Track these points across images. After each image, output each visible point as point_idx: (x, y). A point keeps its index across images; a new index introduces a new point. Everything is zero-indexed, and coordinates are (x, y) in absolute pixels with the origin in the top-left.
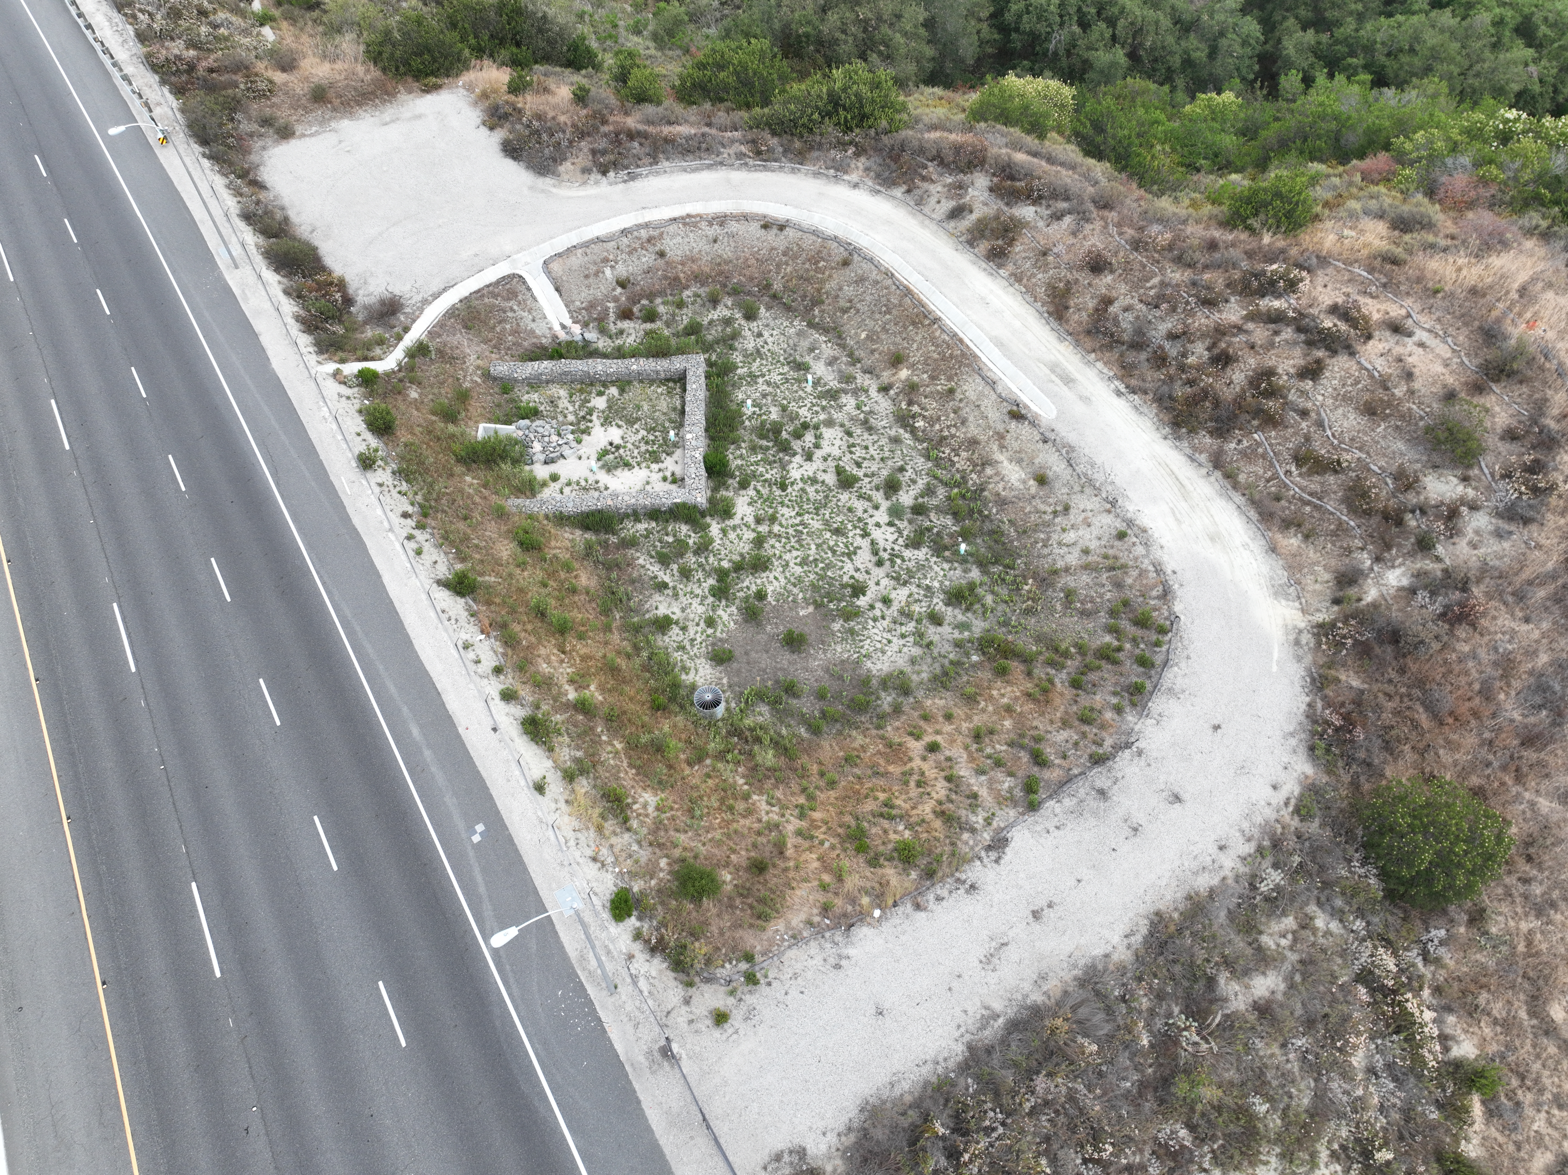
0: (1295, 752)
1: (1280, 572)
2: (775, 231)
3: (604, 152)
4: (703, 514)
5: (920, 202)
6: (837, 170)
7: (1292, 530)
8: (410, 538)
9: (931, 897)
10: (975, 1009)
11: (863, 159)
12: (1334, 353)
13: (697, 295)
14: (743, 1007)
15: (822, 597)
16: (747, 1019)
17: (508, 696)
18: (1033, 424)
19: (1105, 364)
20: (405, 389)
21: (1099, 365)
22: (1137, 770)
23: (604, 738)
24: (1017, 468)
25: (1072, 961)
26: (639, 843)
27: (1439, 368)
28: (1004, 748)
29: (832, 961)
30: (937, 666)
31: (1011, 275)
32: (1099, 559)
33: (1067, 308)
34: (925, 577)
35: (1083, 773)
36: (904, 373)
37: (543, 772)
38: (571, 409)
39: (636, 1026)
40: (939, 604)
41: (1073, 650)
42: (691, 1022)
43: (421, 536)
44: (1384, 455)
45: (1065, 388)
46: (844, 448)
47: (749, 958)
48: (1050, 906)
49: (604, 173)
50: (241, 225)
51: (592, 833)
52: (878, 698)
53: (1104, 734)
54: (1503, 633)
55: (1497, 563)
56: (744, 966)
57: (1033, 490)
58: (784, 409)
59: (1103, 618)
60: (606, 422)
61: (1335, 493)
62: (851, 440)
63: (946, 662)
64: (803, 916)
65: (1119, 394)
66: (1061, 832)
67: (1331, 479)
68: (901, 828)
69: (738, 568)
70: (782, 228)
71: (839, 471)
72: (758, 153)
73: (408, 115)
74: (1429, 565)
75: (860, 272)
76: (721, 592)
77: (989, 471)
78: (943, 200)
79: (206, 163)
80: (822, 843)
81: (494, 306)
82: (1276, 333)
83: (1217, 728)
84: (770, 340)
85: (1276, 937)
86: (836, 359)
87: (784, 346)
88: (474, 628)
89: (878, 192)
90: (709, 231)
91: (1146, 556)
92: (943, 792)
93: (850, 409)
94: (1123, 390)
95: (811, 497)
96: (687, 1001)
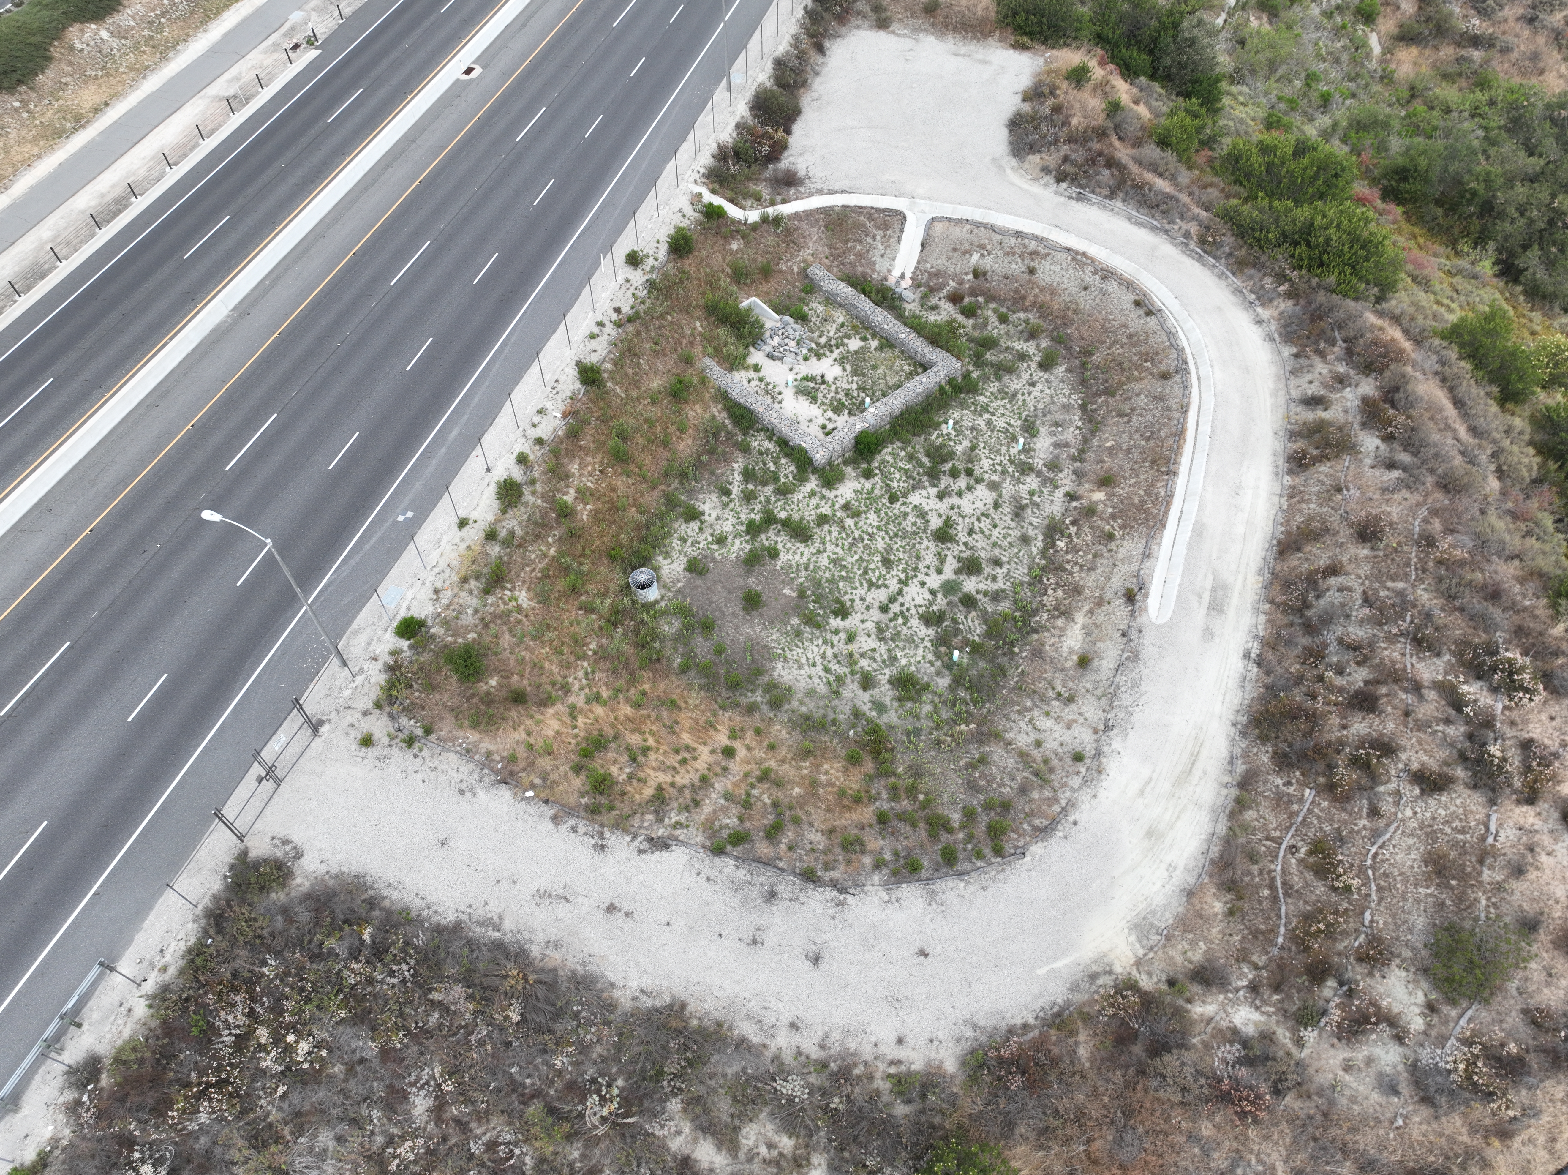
0: (958, 1040)
1: (1168, 915)
2: (1141, 312)
3: (1074, 163)
4: (815, 471)
5: (1295, 372)
6: (1258, 298)
7: (1229, 897)
8: (601, 324)
9: (571, 822)
10: (493, 910)
11: (1290, 303)
12: (1474, 784)
13: (1027, 322)
14: (387, 751)
15: (813, 593)
16: (378, 759)
17: (522, 459)
18: (1133, 614)
19: (1269, 621)
20: (733, 238)
21: (1263, 618)
22: (819, 911)
23: (550, 540)
24: (1080, 638)
25: (587, 959)
26: (476, 611)
27: (1560, 892)
28: (767, 801)
29: (464, 786)
30: (821, 712)
31: (1293, 487)
32: (1039, 759)
33: (1299, 549)
34: (903, 649)
35: (782, 870)
36: (1099, 496)
37: (479, 519)
38: (831, 334)
39: (327, 695)
40: (884, 676)
41: (921, 797)
42: (352, 725)
43: (609, 329)
44: (1394, 916)
45: (1203, 611)
46: (979, 512)
47: (428, 731)
48: (627, 915)
49: (1059, 180)
50: (769, 67)
51: (456, 578)
52: (753, 691)
53: (842, 867)
54: (1259, 1161)
55: (1343, 1101)
56: (419, 732)
57: (1069, 664)
58: (973, 448)
59: (977, 801)
60: (841, 361)
61: (1306, 902)
62: (991, 511)
63: (831, 716)
64: (492, 747)
65: (1246, 655)
66: (706, 885)
67: (1320, 889)
68: (627, 770)
69: (786, 524)
70: (1149, 313)
71: (948, 524)
72: (1202, 241)
73: (980, 56)
74: (1283, 1035)
75: (1167, 391)
76: (753, 530)
77: (1060, 622)
78: (1316, 383)
79: (800, 13)
80: (575, 727)
81: (864, 225)
82: (1448, 721)
83: (923, 954)
84: (1035, 394)
85: (761, 1139)
86: (1067, 445)
87: (1040, 406)
88: (561, 407)
89: (1272, 340)
90: (1089, 278)
91: (1073, 790)
92: (686, 781)
93: (1024, 490)
94: (1253, 655)
95: (904, 524)
96: (365, 714)
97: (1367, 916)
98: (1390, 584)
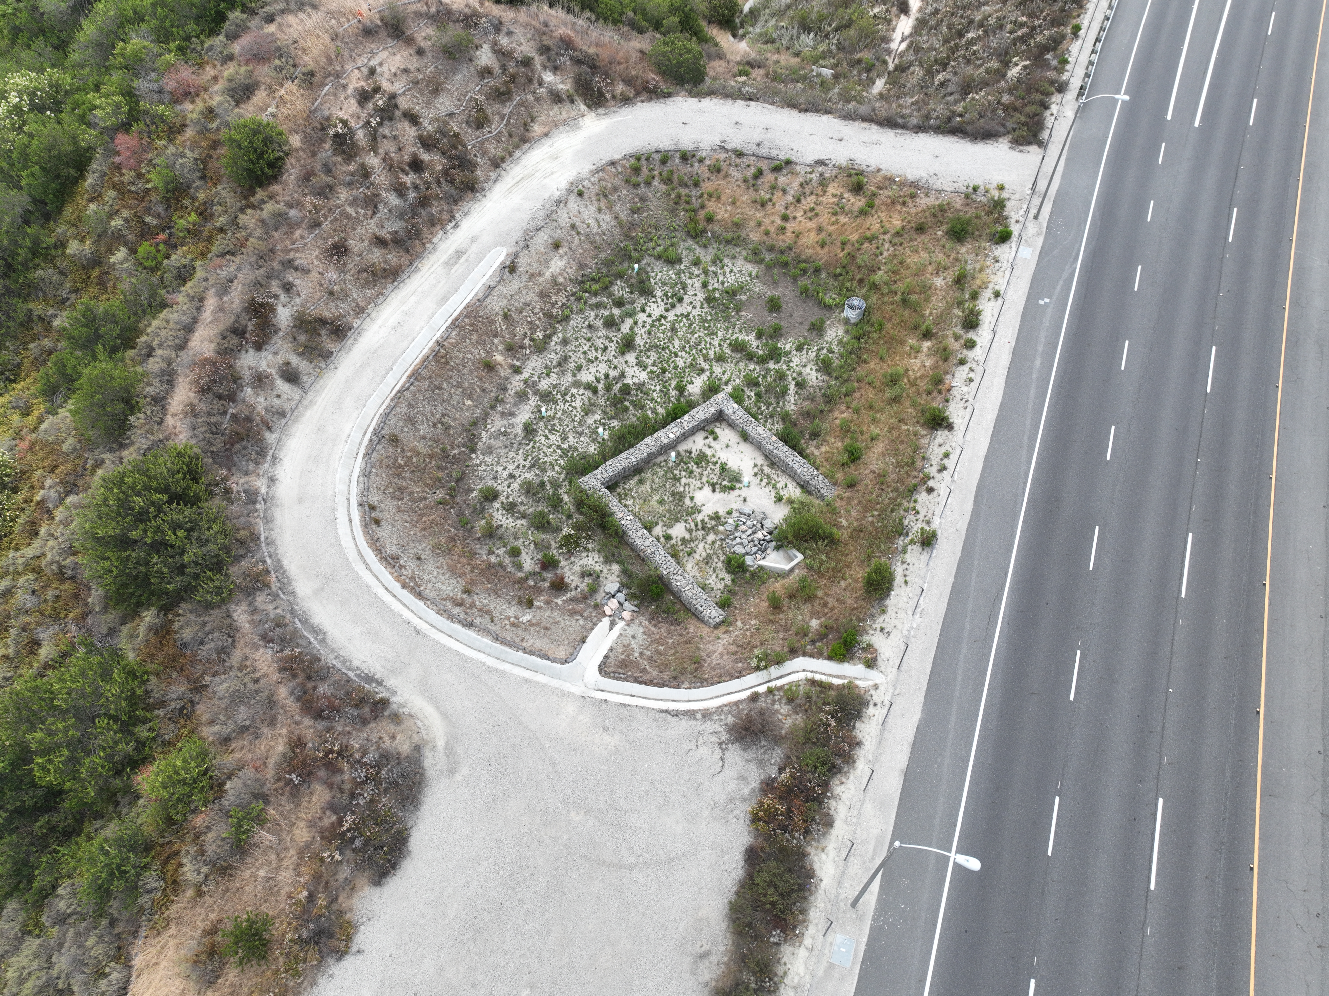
0: (673, 101)
1: (562, 129)
2: (378, 514)
5: (283, 414)
6: (255, 502)
7: (529, 128)
8: (943, 469)
9: (869, 169)
12: (396, 106)
13: (491, 552)
15: (729, 313)
17: (971, 345)
18: (517, 255)
20: (818, 632)
21: (435, 241)
22: (734, 139)
24: (553, 263)
27: (398, 57)
31: (357, 317)
33: (386, 269)
34: (670, 278)
35: (754, 155)
36: (499, 358)
37: (987, 303)
38: (701, 546)
40: (684, 265)
41: (673, 196)
42: (1013, 193)
43: (933, 471)
45: (469, 252)
46: (595, 364)
49: (384, 703)
51: (987, 271)
53: (722, 158)
55: (529, 34)
57: (566, 249)
58: (587, 412)
59: (643, 190)
60: (695, 510)
61: (499, 108)
62: (584, 363)
63: (721, 247)
65: (456, 226)
67: (489, 111)
69: (750, 357)
70: (372, 508)
74: (538, 61)
75: (401, 424)
77: (561, 280)
78: (275, 392)
82: (384, 137)
83: (684, 124)
84: (511, 467)
86: (503, 414)
87: (512, 454)
88: (954, 392)
89: (274, 458)
90: (411, 566)
91: (589, 179)
92: (809, 199)
93: (553, 379)
94: (453, 223)
95: (656, 356)
96: (1009, 199)
97: (478, 88)
98: (354, 214)
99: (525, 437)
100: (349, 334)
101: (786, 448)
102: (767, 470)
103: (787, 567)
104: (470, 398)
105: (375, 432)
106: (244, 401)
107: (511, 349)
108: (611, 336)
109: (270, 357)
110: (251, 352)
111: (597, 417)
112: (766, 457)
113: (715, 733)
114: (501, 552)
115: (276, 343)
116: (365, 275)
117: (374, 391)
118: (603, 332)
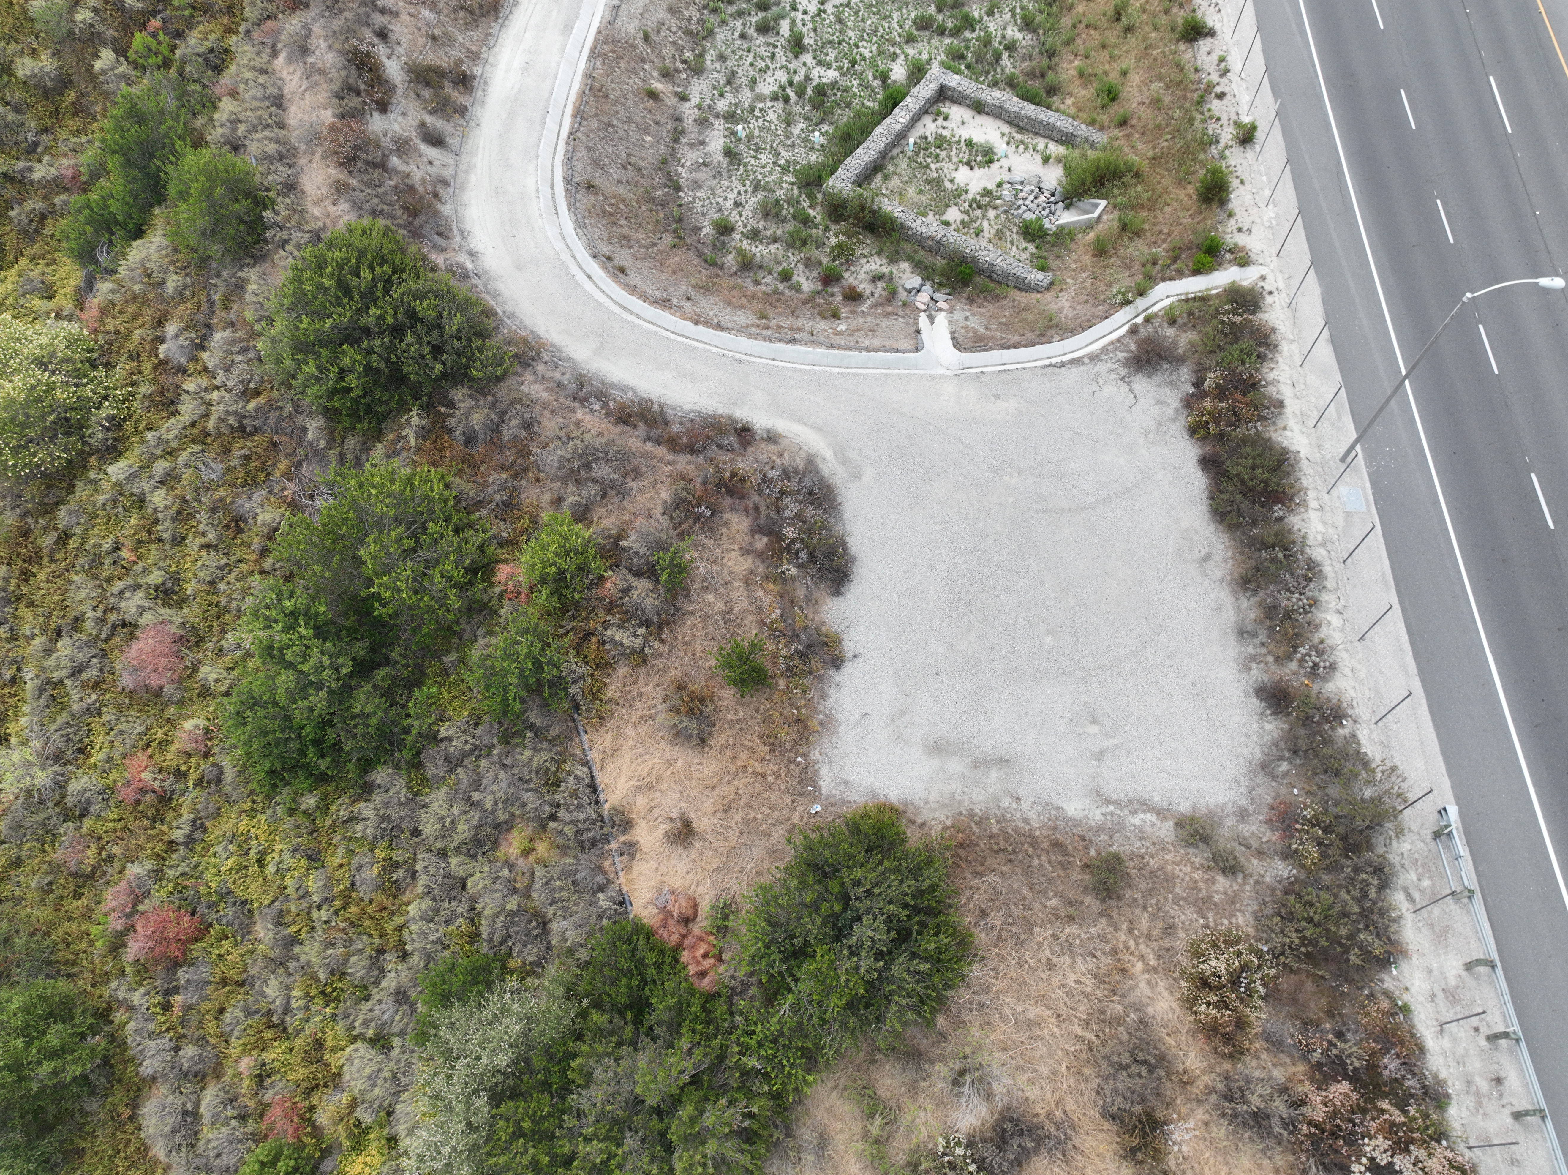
2: (618, 261)
5: (445, 183)
6: (468, 278)
8: (1225, 73)
38: (985, 223)
43: (1215, 77)
46: (769, 73)
49: (747, 430)
58: (788, 121)
60: (961, 192)
62: (757, 75)
70: (609, 259)
75: (589, 169)
78: (425, 159)
84: (732, 196)
86: (691, 145)
87: (725, 183)
88: (1197, 1)
89: (461, 231)
90: (687, 306)
93: (730, 98)
95: (835, 52)
99: (731, 163)
100: (476, 83)
101: (1033, 107)
102: (1018, 137)
103: (1096, 215)
104: (648, 134)
105: (567, 181)
106: (397, 172)
107: (666, 74)
108: (772, 40)
109: (400, 119)
110: (376, 114)
111: (802, 126)
112: (1010, 123)
113: (1111, 371)
114: (769, 279)
115: (399, 103)
116: (462, 14)
117: (540, 140)
118: (760, 40)
